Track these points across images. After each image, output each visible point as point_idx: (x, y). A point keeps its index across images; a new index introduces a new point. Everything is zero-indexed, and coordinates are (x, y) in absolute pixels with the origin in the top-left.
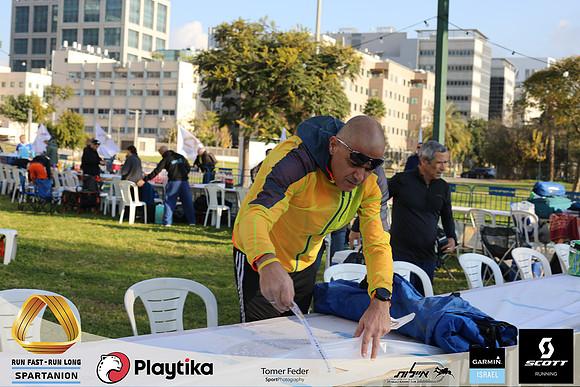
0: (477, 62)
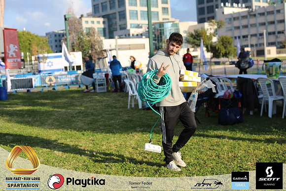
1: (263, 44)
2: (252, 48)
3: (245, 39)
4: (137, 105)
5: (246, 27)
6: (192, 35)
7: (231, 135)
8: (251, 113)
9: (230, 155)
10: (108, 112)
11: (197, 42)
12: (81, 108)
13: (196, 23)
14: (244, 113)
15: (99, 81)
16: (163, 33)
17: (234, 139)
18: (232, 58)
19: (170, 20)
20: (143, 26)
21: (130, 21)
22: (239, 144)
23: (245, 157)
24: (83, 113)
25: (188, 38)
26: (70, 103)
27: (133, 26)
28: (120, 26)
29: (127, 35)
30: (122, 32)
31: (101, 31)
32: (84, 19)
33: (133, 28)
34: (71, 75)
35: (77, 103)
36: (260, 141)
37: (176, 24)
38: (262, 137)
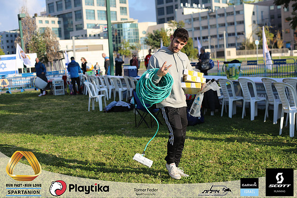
1: (223, 45)
2: (212, 49)
3: (205, 40)
4: (97, 108)
5: (206, 27)
6: (151, 36)
7: (193, 136)
8: (212, 114)
9: (192, 154)
10: (68, 115)
11: (157, 43)
12: (39, 111)
13: (155, 24)
14: (205, 113)
15: (57, 83)
16: (122, 33)
17: (195, 139)
18: (192, 59)
19: (128, 21)
20: (101, 26)
21: (86, 21)
22: (200, 143)
23: (206, 155)
24: (41, 116)
25: (148, 39)
26: (27, 107)
27: (89, 26)
28: (76, 26)
29: (84, 36)
30: (79, 32)
31: (56, 31)
32: (37, 19)
33: (90, 28)
34: (26, 77)
35: (34, 107)
36: (221, 140)
37: (135, 24)
38: (222, 137)
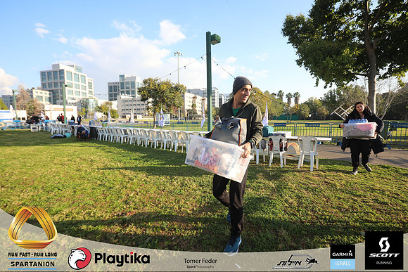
0: (216, 95)
5: (131, 105)
13: (108, 100)
16: (88, 104)
19: (93, 98)
20: (76, 99)
27: (69, 98)
28: (61, 97)
29: (66, 103)
31: (47, 98)
32: (34, 90)
37: (96, 100)
